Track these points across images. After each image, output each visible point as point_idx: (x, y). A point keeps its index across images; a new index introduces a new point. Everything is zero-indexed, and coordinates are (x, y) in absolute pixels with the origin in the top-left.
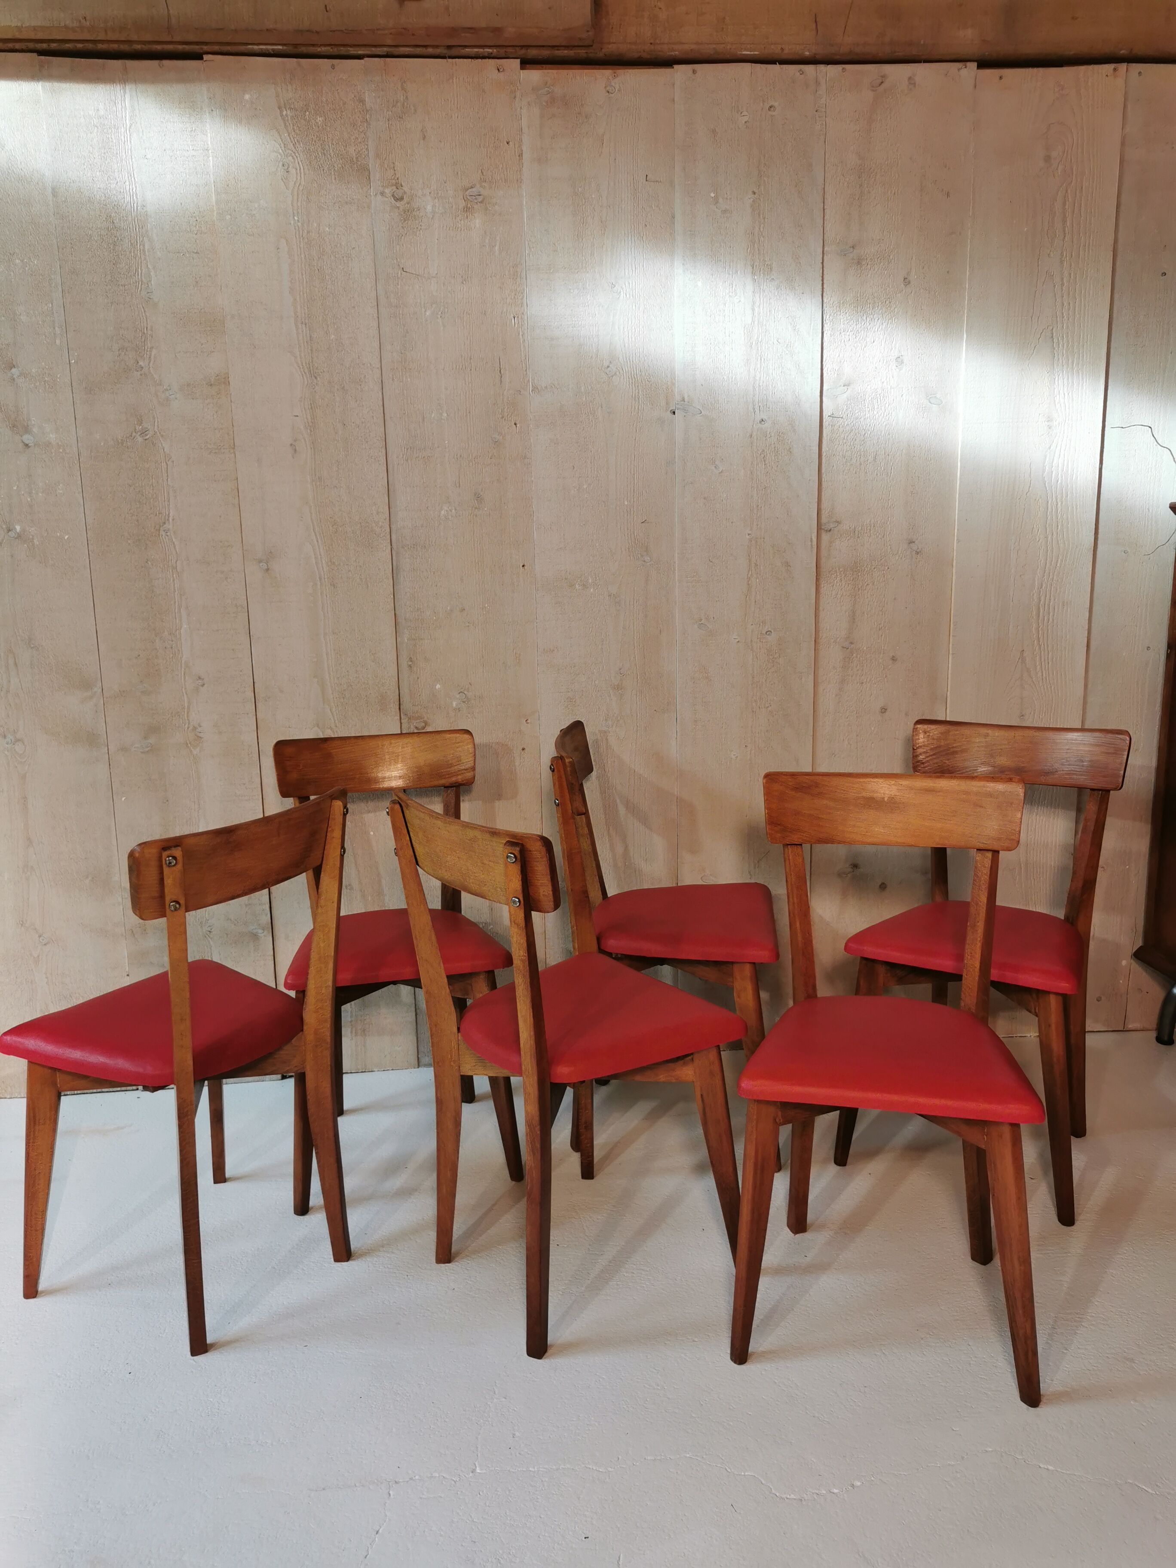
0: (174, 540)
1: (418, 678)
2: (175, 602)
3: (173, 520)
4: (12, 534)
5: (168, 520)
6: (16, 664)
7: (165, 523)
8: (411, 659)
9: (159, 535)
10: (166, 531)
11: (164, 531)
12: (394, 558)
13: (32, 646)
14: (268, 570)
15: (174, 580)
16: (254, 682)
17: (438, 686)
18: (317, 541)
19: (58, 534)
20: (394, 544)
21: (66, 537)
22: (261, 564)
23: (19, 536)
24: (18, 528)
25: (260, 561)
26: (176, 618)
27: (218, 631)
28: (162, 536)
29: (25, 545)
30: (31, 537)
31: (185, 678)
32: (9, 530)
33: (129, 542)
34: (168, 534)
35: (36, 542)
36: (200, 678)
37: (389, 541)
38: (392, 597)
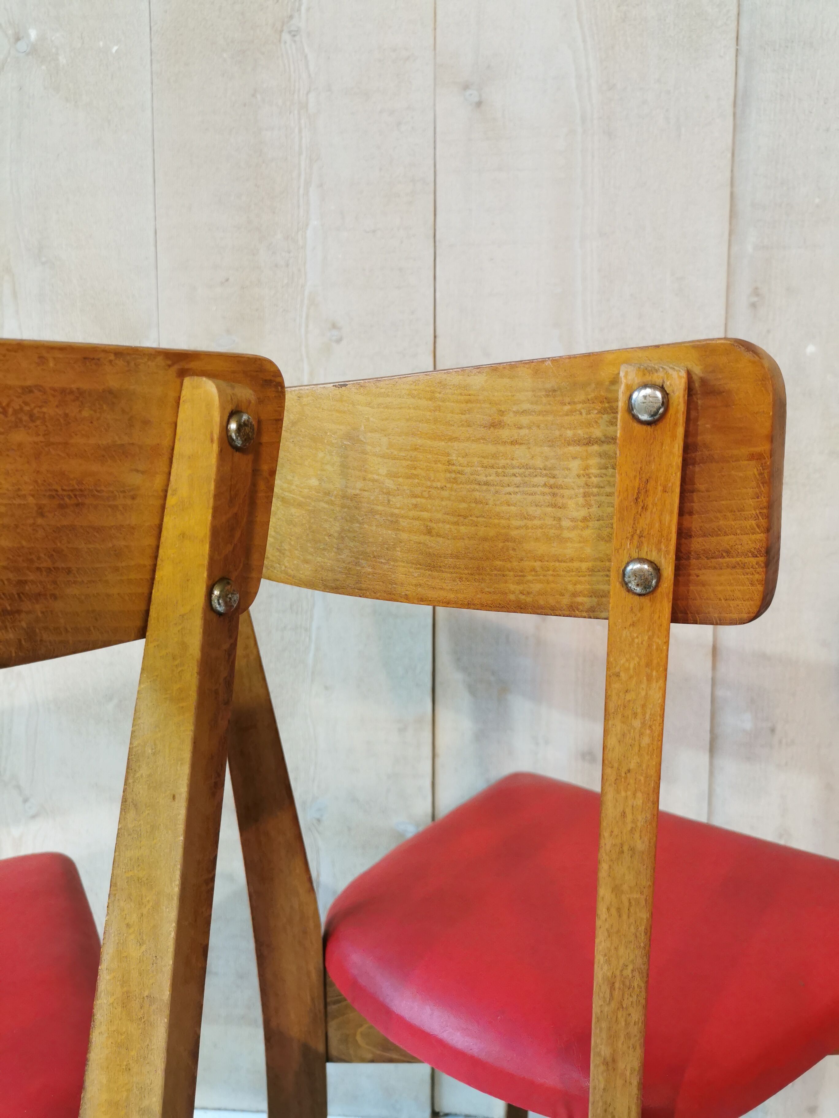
0: (307, 50)
1: (768, 331)
2: (299, 175)
3: (308, 9)
4: (22, 45)
5: (299, 10)
6: (15, 294)
7: (291, 17)
8: (756, 292)
9: (280, 41)
10: (294, 34)
11: (290, 32)
12: (741, 72)
13: (44, 259)
14: (479, 104)
15: (300, 131)
16: (435, 337)
17: (811, 349)
18: (584, 41)
19: (101, 44)
20: (743, 42)
21: (115, 48)
22: (468, 92)
23: (33, 51)
24: (33, 34)
25: (466, 87)
26: (299, 206)
27: (374, 231)
28: (285, 43)
29: (44, 67)
30: (54, 50)
31: (307, 326)
32: (18, 39)
33: (225, 55)
34: (297, 38)
35: (62, 60)
36: (334, 326)
37: (734, 35)
38: (729, 155)
